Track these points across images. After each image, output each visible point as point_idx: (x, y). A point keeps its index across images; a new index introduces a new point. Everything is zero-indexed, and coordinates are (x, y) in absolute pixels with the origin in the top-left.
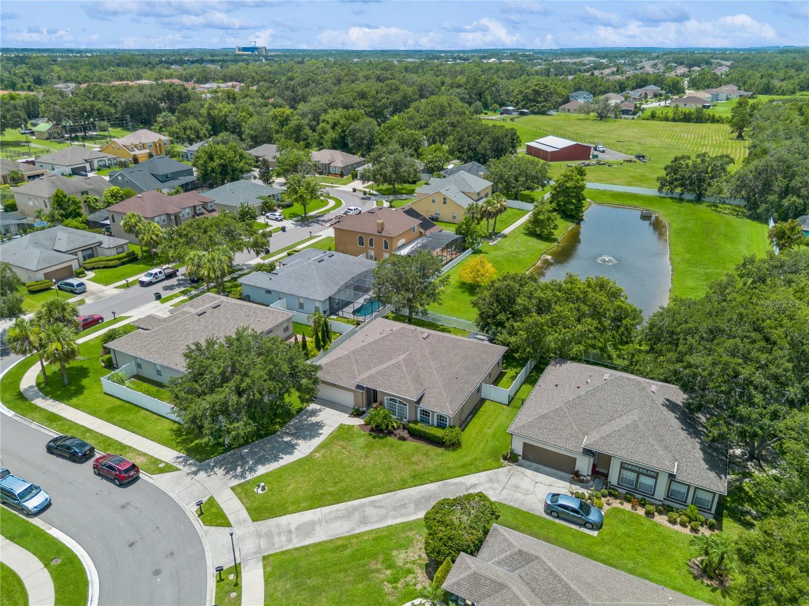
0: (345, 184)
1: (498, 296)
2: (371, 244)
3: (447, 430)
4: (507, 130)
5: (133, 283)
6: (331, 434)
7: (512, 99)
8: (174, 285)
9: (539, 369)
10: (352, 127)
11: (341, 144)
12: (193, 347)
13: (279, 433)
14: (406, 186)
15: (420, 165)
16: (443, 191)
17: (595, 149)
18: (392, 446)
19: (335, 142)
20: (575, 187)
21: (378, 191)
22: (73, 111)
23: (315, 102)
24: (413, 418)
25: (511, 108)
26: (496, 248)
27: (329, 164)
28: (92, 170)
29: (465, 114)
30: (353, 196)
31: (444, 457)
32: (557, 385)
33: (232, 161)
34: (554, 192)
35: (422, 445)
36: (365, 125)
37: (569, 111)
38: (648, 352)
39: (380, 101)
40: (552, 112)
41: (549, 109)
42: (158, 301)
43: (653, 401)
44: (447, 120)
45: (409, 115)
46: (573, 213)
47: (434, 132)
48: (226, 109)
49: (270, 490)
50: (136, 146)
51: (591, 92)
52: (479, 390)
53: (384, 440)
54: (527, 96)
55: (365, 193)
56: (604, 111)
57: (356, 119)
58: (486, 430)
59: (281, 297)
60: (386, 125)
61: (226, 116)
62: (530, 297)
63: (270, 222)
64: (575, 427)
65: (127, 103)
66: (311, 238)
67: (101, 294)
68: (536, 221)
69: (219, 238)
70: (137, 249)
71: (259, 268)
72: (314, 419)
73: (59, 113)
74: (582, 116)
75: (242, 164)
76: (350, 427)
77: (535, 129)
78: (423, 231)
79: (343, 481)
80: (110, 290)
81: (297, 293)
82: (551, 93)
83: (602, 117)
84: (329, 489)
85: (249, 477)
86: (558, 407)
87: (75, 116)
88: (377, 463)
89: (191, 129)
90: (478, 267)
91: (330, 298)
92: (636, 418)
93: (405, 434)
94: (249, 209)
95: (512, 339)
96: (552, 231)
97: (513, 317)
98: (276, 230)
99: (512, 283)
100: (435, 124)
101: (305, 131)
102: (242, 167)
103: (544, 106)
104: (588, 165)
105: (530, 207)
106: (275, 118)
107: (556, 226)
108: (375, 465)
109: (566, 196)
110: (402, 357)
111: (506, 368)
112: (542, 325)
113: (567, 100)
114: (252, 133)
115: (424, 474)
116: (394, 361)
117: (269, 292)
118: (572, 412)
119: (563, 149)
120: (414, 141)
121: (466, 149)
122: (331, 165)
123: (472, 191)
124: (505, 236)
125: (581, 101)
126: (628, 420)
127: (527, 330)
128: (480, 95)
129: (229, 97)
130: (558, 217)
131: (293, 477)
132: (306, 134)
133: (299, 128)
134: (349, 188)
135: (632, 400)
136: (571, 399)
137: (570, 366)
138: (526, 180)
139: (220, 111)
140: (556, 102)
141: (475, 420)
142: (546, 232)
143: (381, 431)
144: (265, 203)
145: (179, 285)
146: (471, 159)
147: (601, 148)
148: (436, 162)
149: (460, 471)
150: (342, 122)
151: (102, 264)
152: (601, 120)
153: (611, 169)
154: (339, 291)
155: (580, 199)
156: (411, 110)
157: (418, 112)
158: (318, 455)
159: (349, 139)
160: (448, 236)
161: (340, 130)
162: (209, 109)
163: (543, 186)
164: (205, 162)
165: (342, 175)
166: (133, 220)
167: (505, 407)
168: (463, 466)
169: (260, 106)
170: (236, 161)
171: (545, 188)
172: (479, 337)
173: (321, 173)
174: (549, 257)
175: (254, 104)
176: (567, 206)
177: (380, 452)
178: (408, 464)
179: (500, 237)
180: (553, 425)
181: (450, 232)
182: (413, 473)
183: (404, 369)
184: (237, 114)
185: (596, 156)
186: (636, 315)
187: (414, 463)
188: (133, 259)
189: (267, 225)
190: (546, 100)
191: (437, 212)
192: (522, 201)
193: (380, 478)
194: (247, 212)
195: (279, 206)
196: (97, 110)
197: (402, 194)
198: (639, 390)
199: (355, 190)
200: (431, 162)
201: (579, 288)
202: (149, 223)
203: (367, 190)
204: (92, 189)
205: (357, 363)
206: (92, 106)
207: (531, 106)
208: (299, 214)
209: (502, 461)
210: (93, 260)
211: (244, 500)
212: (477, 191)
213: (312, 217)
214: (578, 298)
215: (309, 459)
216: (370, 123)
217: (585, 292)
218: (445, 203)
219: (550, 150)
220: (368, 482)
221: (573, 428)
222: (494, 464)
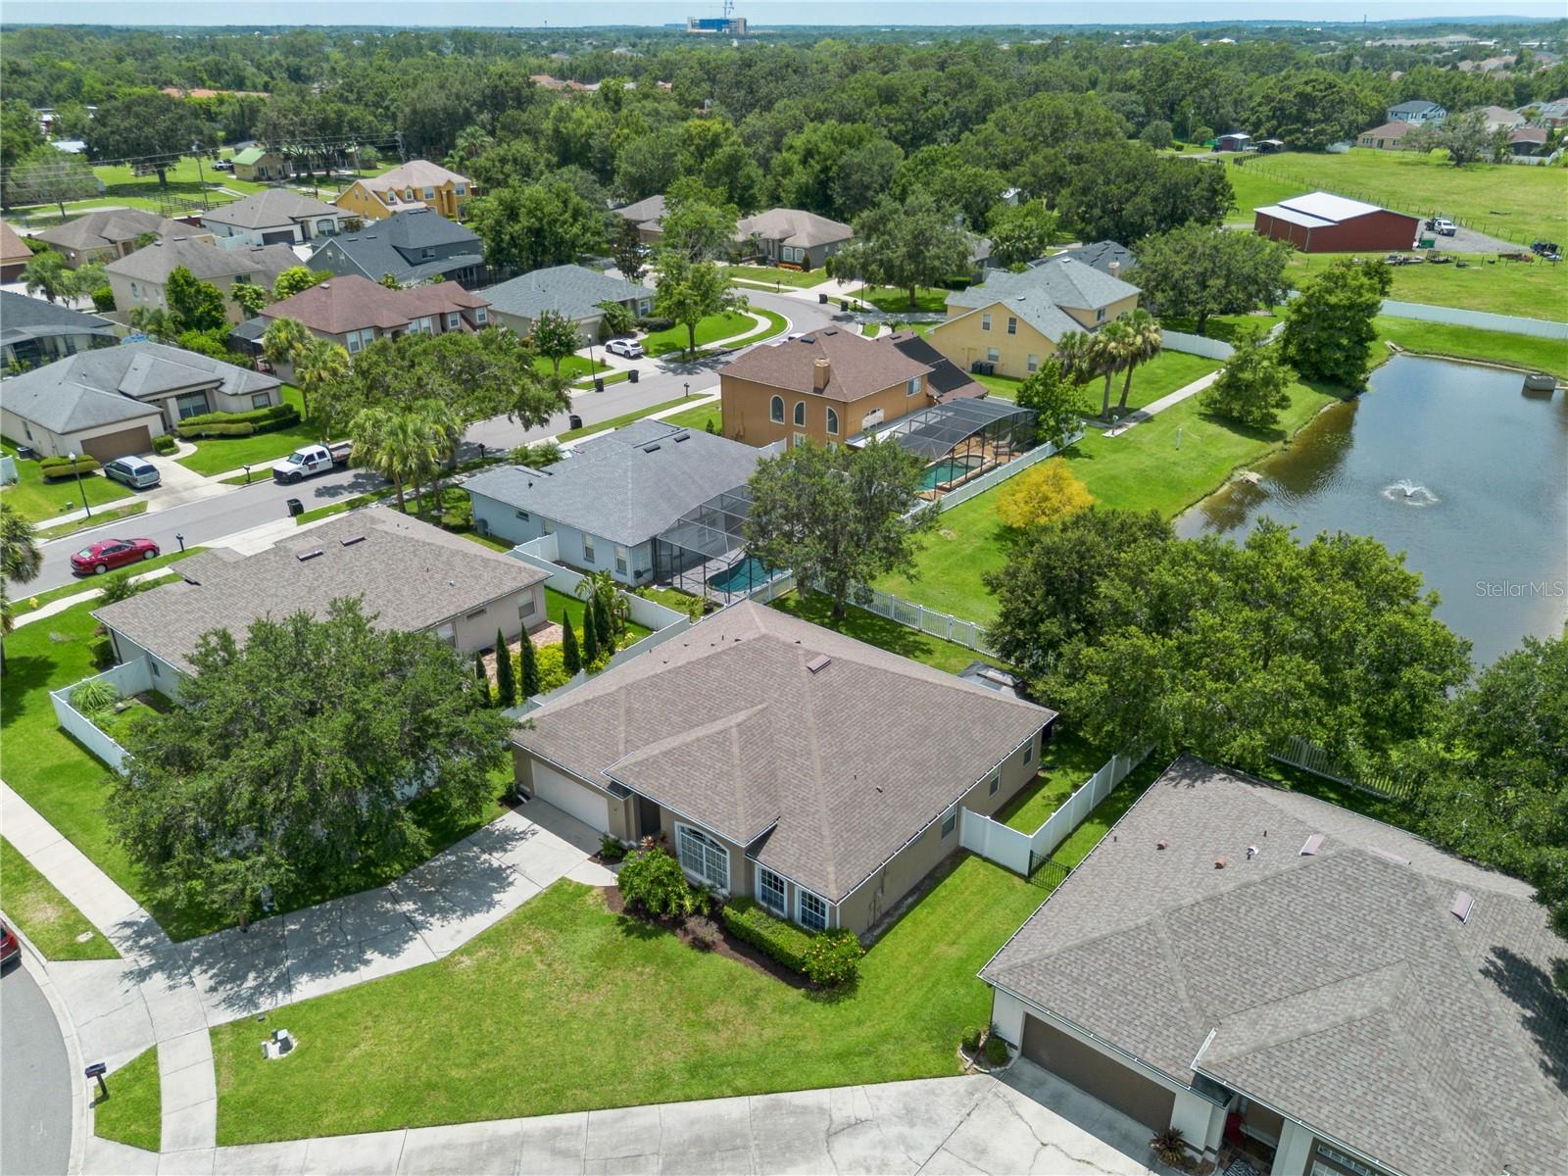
0: (807, 286)
1: (1050, 568)
2: (799, 419)
3: (820, 940)
4: (1202, 170)
5: (260, 476)
6: (527, 903)
7: (1244, 115)
8: (341, 487)
9: (1137, 783)
10: (845, 158)
11: (817, 200)
12: (214, 641)
13: (393, 886)
14: (935, 292)
15: (981, 246)
16: (1010, 303)
17: (1430, 227)
18: (668, 962)
19: (807, 194)
20: (1351, 307)
21: (875, 302)
22: (303, 123)
23: (787, 108)
24: (742, 890)
25: (1240, 136)
26: (1120, 445)
27: (781, 240)
28: (306, 238)
29: (1109, 133)
30: (816, 310)
31: (798, 1019)
32: (1161, 847)
33: (556, 221)
34: (1294, 317)
35: (750, 971)
36: (875, 154)
37: (1381, 144)
38: (1468, 771)
39: (926, 110)
40: (1338, 146)
41: (1334, 139)
42: (294, 519)
43: (1452, 947)
44: (1071, 146)
45: (981, 137)
46: (1340, 372)
47: (1034, 176)
48: (590, 121)
49: (301, 1053)
50: (399, 194)
51: (1443, 105)
52: (950, 826)
53: (653, 943)
54: (1282, 109)
55: (845, 306)
56: (1469, 144)
57: (855, 143)
58: (940, 948)
59: (548, 529)
60: (920, 156)
61: (590, 135)
62: (1135, 582)
63: (610, 360)
64: (1182, 995)
65: (414, 111)
66: (688, 398)
67: (185, 495)
68: (1232, 386)
69: (435, 381)
70: (295, 400)
71: (524, 458)
72: (497, 859)
73: (275, 126)
74: (1412, 155)
75: (576, 229)
76: (582, 891)
77: (1288, 182)
78: (935, 393)
79: (500, 1052)
80: (211, 487)
81: (580, 523)
82: (1342, 101)
83: (1461, 158)
84: (455, 1073)
85: (266, 1004)
86: (1142, 921)
87: (306, 133)
88: (610, 1010)
89: (515, 161)
90: (1045, 488)
91: (654, 541)
92: (1386, 999)
93: (710, 932)
94: (558, 326)
95: (1070, 693)
96: (1274, 411)
97: (1084, 630)
98: (616, 379)
99: (1092, 537)
100: (1038, 158)
101: (747, 169)
102: (576, 236)
103: (1322, 132)
104: (1406, 262)
105: (1225, 351)
106: (688, 140)
107: (1285, 399)
108: (602, 1014)
109: (1324, 329)
110: (741, 717)
111: (1050, 768)
112: (1152, 662)
113: (1379, 120)
114: (633, 170)
115: (723, 1066)
116: (719, 725)
117: (523, 515)
118: (1183, 944)
119: (1343, 223)
120: (979, 192)
121: (1097, 212)
122: (785, 243)
123: (1084, 306)
124: (1148, 419)
125: (1415, 123)
126: (1356, 1000)
127: (1115, 672)
128: (1171, 108)
129: (607, 99)
130: (1294, 375)
131: (376, 1019)
132: (748, 177)
133: (734, 164)
134: (812, 294)
135: (1383, 933)
136: (1188, 901)
137: (1220, 789)
138: (1227, 286)
139: (579, 123)
140: (1351, 123)
141: (920, 912)
142: (1257, 413)
143: (649, 915)
144: (609, 319)
145: (352, 487)
146: (1103, 235)
147: (1445, 224)
148: (1020, 239)
149: (828, 1070)
150: (823, 148)
151: (217, 429)
152: (1458, 165)
153: (1463, 272)
154: (681, 525)
155: (1363, 338)
156: (989, 128)
157: (1003, 130)
158: (466, 961)
159: (836, 187)
160: (994, 407)
161: (818, 167)
162: (559, 119)
163: (1271, 302)
164: (498, 222)
165: (806, 266)
166: (283, 335)
167: (1017, 881)
168: (842, 1057)
169: (669, 119)
170: (565, 222)
171: (1276, 309)
172: (991, 673)
173: (762, 261)
174: (1254, 477)
175: (657, 112)
176: (1325, 352)
177: (632, 976)
178: (692, 1025)
179: (1136, 419)
180: (1116, 977)
181: (1003, 398)
182: (696, 1057)
183: (736, 750)
184: (612, 131)
185: (1430, 244)
186: (1446, 657)
187: (708, 1024)
188: (284, 422)
189: (603, 365)
190: (1327, 119)
191: (994, 352)
192: (1212, 337)
193: (601, 1057)
194: (553, 332)
195: (642, 326)
196: (350, 123)
197: (929, 310)
198: (1412, 903)
199: (824, 299)
200: (1007, 239)
201: (1279, 566)
202: (322, 344)
203: (851, 299)
204: (259, 272)
205: (629, 721)
206: (340, 114)
207: (1290, 132)
208: (679, 345)
209: (960, 1054)
210: (203, 417)
211: (224, 1071)
212: (1096, 305)
213: (706, 353)
214: (1272, 596)
215: (438, 971)
216: (887, 150)
217: (1292, 580)
218: (1012, 331)
219: (1310, 223)
220: (564, 1065)
221: (1175, 998)
222: (934, 1062)
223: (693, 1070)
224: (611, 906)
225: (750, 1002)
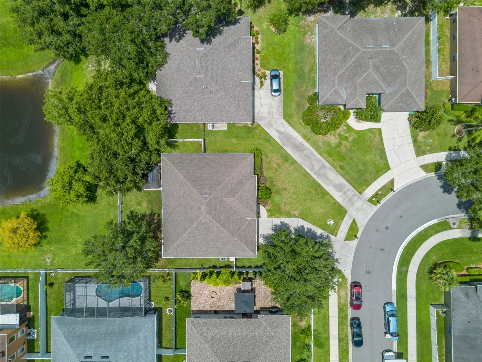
18: (272, 182)
31: (267, 153)
79: (306, 190)
84: (314, 193)
85: (326, 234)
115: (283, 157)
131: (316, 214)
158: (296, 213)
177: (279, 185)
178: (280, 167)
183: (240, 193)
187: (278, 165)
193: (296, 175)
209: (255, 125)
220: (301, 179)
221: (240, 89)
222: (259, 128)
223: (287, 160)
224: (268, 202)
225: (269, 163)
